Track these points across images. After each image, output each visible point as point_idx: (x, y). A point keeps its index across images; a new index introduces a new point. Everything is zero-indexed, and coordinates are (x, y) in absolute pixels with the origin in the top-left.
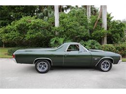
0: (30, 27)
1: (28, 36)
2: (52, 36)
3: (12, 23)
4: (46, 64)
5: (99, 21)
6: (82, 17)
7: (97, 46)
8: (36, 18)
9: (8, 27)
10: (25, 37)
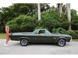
0: (23, 21)
1: (22, 26)
2: (36, 25)
3: (14, 19)
4: (26, 41)
5: (65, 16)
6: (55, 14)
7: (63, 31)
8: (28, 16)
9: (12, 21)
10: (20, 26)
